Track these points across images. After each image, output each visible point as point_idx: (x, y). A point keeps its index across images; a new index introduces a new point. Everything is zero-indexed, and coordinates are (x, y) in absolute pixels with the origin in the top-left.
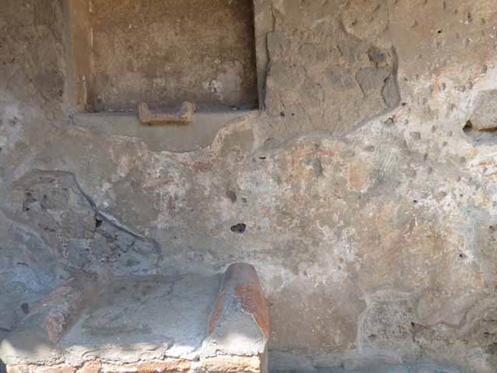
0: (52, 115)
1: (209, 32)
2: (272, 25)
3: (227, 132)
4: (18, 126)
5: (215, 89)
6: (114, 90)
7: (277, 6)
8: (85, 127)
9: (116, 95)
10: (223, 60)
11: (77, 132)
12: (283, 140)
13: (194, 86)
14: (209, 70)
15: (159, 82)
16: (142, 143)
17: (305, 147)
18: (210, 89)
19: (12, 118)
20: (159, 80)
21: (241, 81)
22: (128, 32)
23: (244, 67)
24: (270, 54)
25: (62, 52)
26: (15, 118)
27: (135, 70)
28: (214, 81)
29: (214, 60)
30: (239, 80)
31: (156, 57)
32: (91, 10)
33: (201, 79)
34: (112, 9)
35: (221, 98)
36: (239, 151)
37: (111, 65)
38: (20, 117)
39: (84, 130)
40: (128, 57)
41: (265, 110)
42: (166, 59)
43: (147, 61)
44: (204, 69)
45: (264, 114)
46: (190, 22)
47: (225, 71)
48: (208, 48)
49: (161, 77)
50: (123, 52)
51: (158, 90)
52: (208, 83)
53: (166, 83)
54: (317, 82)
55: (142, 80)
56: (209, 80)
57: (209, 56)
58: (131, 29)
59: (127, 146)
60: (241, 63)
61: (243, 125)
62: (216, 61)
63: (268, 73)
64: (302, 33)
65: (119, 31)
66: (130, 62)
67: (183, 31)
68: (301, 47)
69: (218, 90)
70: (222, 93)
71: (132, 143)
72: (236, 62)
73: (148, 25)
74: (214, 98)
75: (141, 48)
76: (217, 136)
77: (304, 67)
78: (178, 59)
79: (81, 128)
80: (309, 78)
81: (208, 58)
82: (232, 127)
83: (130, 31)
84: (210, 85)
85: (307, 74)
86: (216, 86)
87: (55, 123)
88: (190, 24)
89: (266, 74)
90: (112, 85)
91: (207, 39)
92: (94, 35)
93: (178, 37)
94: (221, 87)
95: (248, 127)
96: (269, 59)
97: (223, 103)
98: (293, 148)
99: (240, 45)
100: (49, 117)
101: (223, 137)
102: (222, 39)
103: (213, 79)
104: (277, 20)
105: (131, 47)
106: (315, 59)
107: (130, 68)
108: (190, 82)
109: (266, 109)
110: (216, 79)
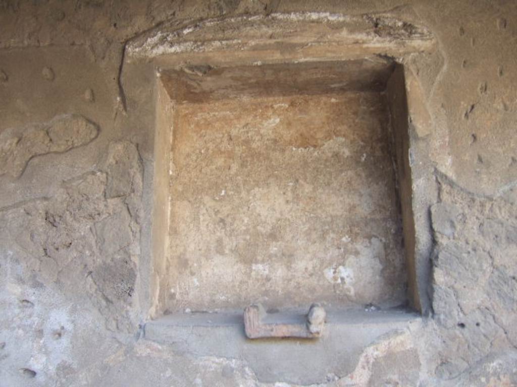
0: (114, 323)
1: (334, 199)
2: (436, 194)
3: (376, 353)
4: (65, 341)
5: (342, 279)
6: (195, 280)
7: (443, 170)
8: (162, 343)
9: (197, 287)
10: (354, 236)
11: (148, 350)
12: (465, 365)
13: (311, 275)
14: (334, 252)
15: (260, 269)
16: (247, 369)
17: (502, 377)
18: (335, 279)
19: (57, 327)
20: (260, 266)
21: (381, 267)
22: (220, 200)
23: (386, 247)
24: (438, 235)
25: (138, 235)
26: (63, 328)
27: (227, 252)
28: (341, 268)
29: (341, 238)
30: (379, 266)
31: (258, 234)
32: (171, 173)
33: (322, 265)
34: (201, 171)
35: (352, 293)
36: (398, 383)
37: (192, 246)
38: (69, 327)
39: (160, 347)
40: (218, 234)
41: (433, 317)
42: (273, 236)
43: (245, 240)
44: (326, 250)
45: (432, 323)
46: (306, 186)
47: (357, 253)
48: (332, 221)
49: (263, 262)
50: (211, 226)
51: (258, 280)
52: (332, 271)
53: (270, 271)
54: (512, 274)
55: (236, 267)
56: (334, 266)
57: (334, 232)
58: (223, 196)
59: (224, 374)
60: (381, 240)
61: (402, 343)
62: (344, 239)
63: (435, 262)
64: (482, 205)
65: (207, 199)
66: (220, 241)
67: (297, 198)
68: (481, 225)
69: (347, 280)
70: (354, 285)
71: (232, 369)
72: (373, 240)
73: (248, 191)
74: (341, 291)
75: (237, 222)
76: (362, 359)
77: (489, 253)
78: (288, 237)
79: (156, 345)
80: (497, 269)
81: (332, 235)
82: (383, 345)
83: (222, 199)
84: (334, 272)
85: (495, 263)
86: (344, 275)
87: (118, 337)
88: (308, 189)
89: (431, 264)
90: (192, 274)
91: (331, 208)
92: (172, 205)
93: (289, 207)
94: (352, 276)
95: (409, 346)
96: (434, 242)
97: (355, 298)
98: (483, 380)
99: (378, 216)
100: (110, 327)
101: (372, 360)
102: (352, 208)
103: (340, 265)
104: (444, 186)
105: (222, 220)
106: (504, 241)
107: (220, 251)
108: (306, 269)
109: (436, 317)
110: (344, 265)
